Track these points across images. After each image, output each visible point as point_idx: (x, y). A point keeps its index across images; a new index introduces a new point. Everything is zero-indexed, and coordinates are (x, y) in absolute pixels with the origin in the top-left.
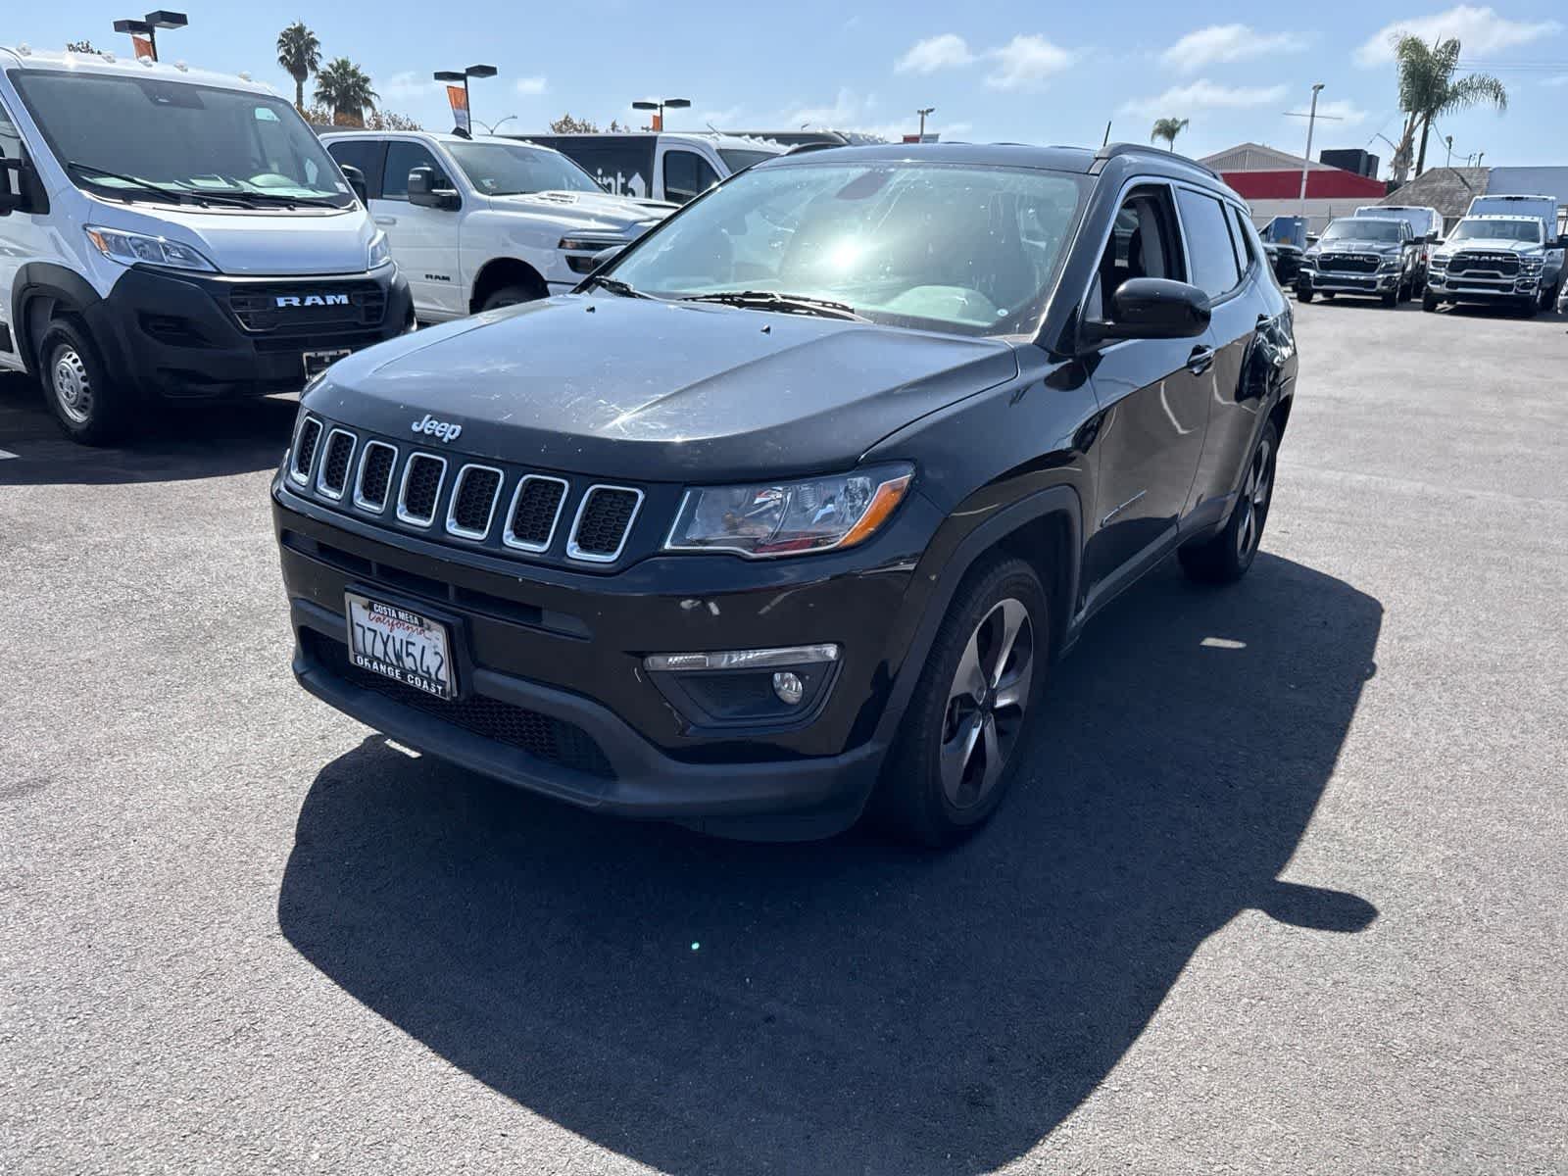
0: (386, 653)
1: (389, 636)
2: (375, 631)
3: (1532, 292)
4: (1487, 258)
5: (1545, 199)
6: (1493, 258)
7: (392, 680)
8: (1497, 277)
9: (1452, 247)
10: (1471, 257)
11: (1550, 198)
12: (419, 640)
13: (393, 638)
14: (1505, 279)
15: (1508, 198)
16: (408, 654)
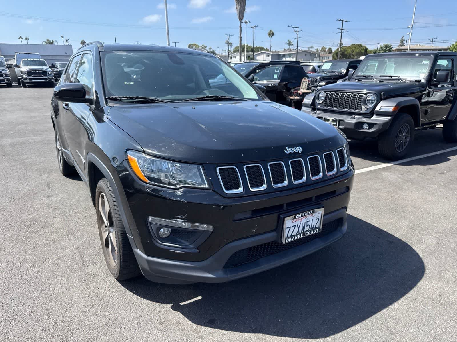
0: (299, 231)
1: (300, 224)
2: (295, 226)
3: (52, 80)
4: (38, 71)
5: (37, 54)
6: (39, 71)
7: (301, 239)
8: (42, 76)
9: (25, 69)
10: (33, 71)
11: (38, 54)
12: (310, 218)
13: (302, 223)
14: (44, 77)
15: (26, 54)
16: (307, 225)
